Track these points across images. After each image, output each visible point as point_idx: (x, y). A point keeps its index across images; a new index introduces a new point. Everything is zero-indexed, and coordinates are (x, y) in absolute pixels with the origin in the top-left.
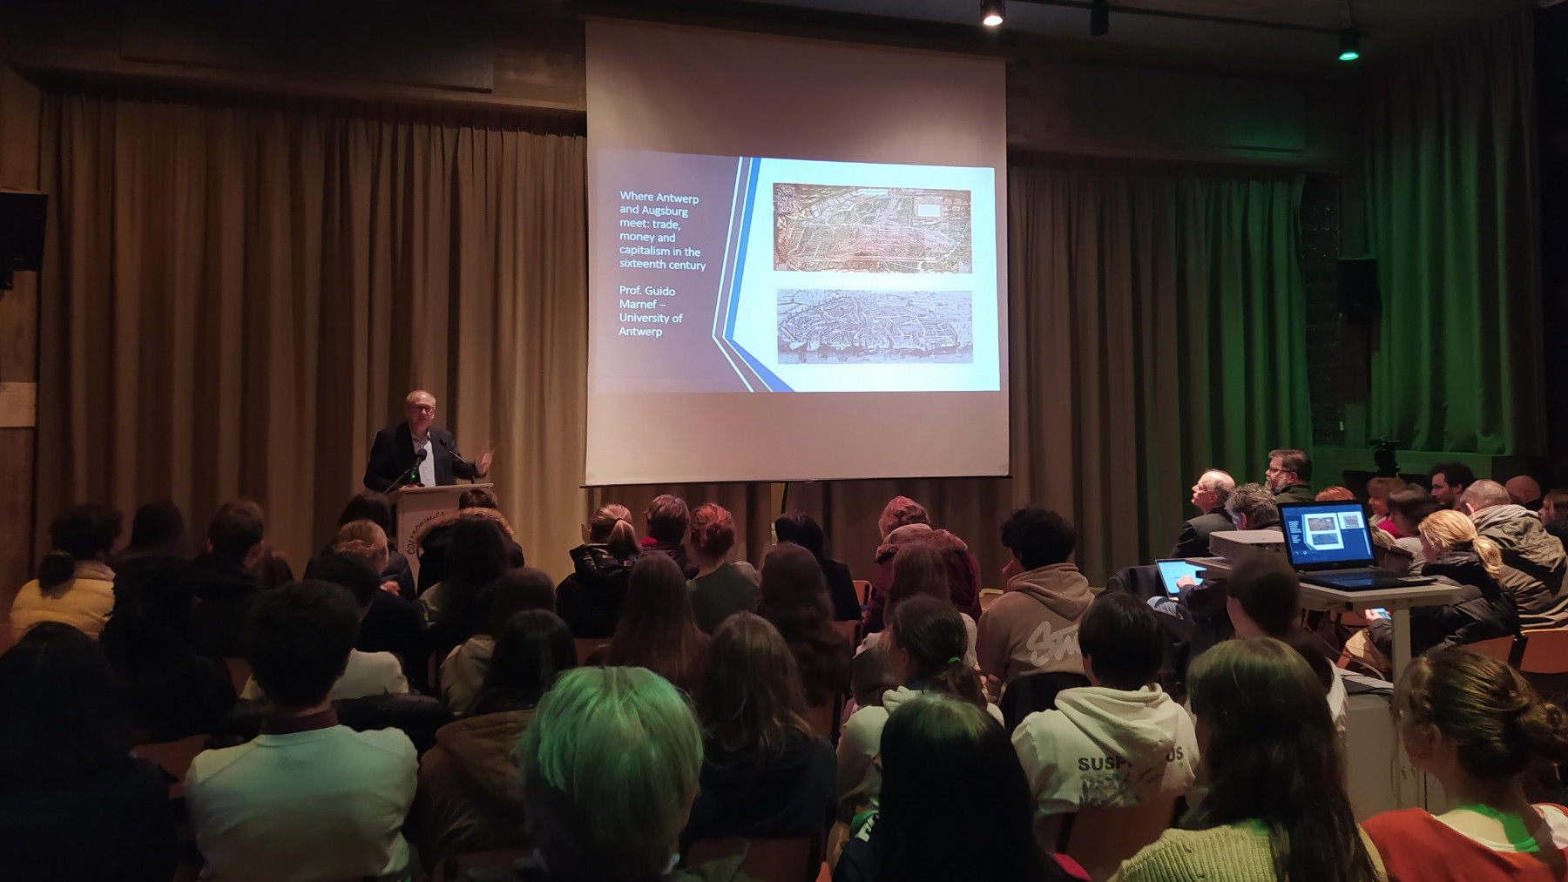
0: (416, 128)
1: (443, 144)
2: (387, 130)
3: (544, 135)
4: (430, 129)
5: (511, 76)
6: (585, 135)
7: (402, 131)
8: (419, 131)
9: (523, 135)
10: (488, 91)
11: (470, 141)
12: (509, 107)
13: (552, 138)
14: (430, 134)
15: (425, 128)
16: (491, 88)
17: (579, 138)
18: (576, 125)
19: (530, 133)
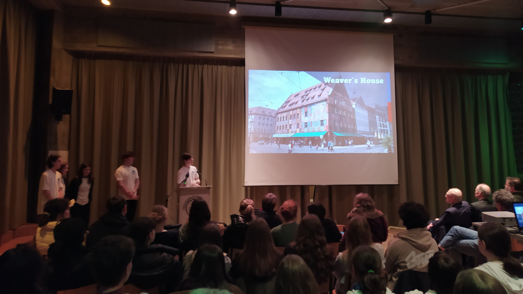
0: (190, 65)
1: (198, 70)
2: (180, 66)
3: (231, 66)
4: (194, 65)
5: (220, 47)
6: (244, 66)
7: (185, 66)
8: (191, 66)
9: (224, 67)
10: (213, 53)
11: (207, 69)
12: (220, 58)
13: (234, 67)
14: (194, 67)
15: (192, 65)
16: (214, 51)
17: (243, 67)
18: (241, 63)
19: (226, 66)
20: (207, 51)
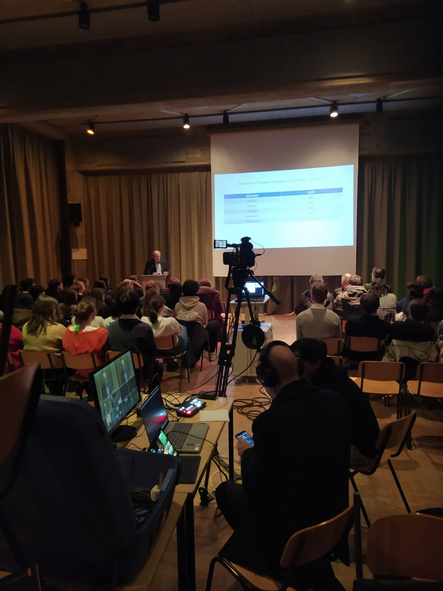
2: (160, 176)
5: (190, 156)
7: (164, 176)
12: (190, 166)
15: (170, 174)
16: (185, 161)
18: (207, 168)
20: (179, 161)
